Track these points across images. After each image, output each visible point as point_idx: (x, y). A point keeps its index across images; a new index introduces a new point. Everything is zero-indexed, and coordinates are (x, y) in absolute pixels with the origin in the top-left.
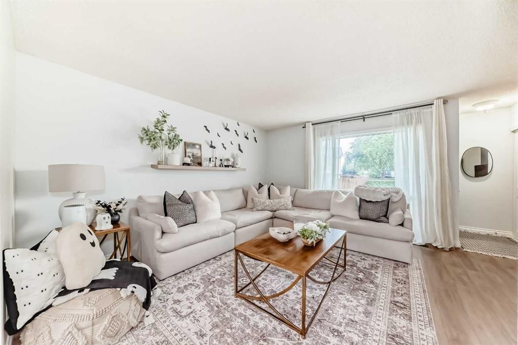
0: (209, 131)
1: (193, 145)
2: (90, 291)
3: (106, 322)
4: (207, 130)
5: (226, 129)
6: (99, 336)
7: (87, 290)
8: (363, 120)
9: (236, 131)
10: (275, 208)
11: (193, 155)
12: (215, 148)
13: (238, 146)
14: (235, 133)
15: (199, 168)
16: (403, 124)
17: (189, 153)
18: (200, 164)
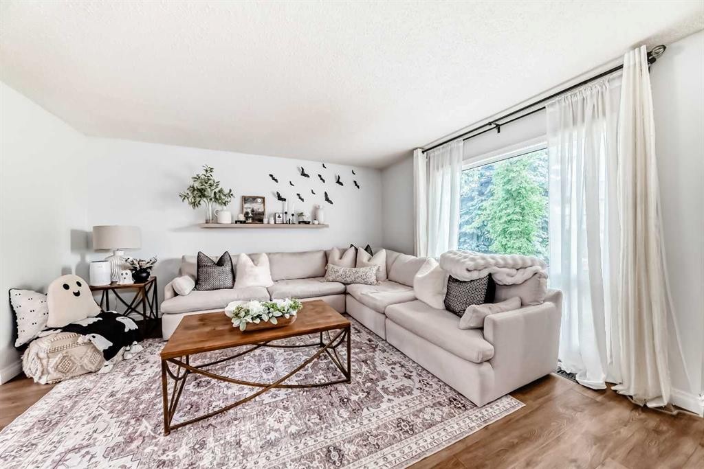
0: (276, 181)
1: (254, 199)
2: (61, 332)
3: (57, 359)
4: (274, 179)
5: (304, 174)
6: (52, 368)
7: (59, 330)
8: (496, 130)
9: (320, 176)
10: (349, 280)
11: (253, 211)
12: (285, 200)
13: (324, 195)
14: (319, 178)
15: (260, 225)
16: (566, 126)
17: (247, 208)
18: (261, 221)
